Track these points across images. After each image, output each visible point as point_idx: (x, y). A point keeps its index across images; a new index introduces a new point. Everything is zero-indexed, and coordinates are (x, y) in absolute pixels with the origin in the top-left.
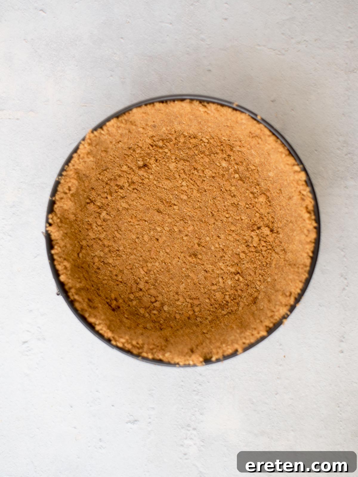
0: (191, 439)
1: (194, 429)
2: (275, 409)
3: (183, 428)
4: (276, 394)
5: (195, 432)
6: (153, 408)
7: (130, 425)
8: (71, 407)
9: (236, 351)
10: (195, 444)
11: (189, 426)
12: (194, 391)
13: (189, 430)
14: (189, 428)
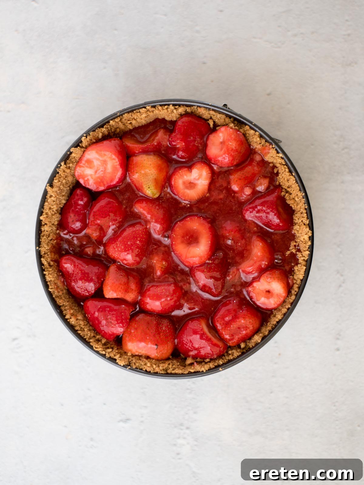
0: (184, 438)
1: (188, 428)
2: (270, 408)
3: (175, 427)
4: (271, 393)
5: (188, 431)
6: (146, 407)
7: (122, 424)
8: (62, 405)
9: (51, 186)
10: (188, 443)
11: (182, 425)
12: (188, 389)
13: (182, 429)
14: (182, 427)
